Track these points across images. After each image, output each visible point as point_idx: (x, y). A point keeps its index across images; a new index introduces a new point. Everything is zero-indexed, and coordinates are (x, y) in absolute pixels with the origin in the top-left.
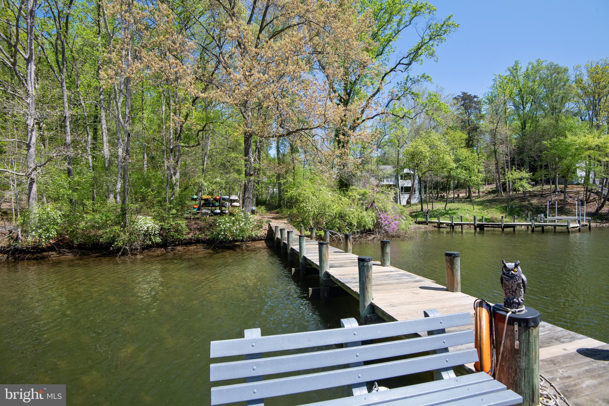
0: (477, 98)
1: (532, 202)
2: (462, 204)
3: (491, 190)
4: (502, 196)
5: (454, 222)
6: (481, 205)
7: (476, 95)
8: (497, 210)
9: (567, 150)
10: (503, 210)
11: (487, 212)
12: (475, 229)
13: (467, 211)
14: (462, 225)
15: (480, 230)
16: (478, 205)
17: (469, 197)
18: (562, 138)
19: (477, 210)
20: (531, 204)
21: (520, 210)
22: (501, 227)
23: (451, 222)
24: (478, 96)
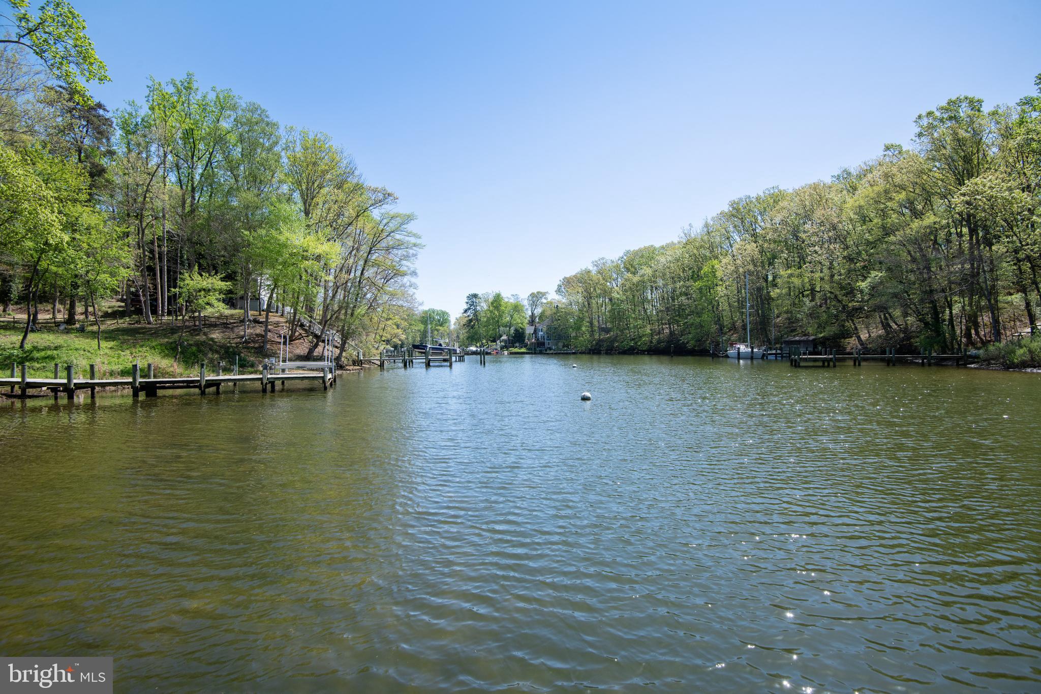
0: (105, 110)
1: (213, 336)
2: (65, 337)
3: (110, 311)
4: (149, 323)
5: (75, 381)
6: (113, 339)
7: (102, 102)
8: (153, 351)
9: (279, 253)
10: (166, 352)
11: (132, 354)
12: (135, 395)
13: (82, 352)
14: (92, 386)
15: (147, 395)
16: (107, 339)
17: (71, 320)
18: (273, 232)
19: (107, 351)
20: (212, 339)
21: (200, 351)
22: (199, 387)
23: (65, 381)
24: (108, 108)
